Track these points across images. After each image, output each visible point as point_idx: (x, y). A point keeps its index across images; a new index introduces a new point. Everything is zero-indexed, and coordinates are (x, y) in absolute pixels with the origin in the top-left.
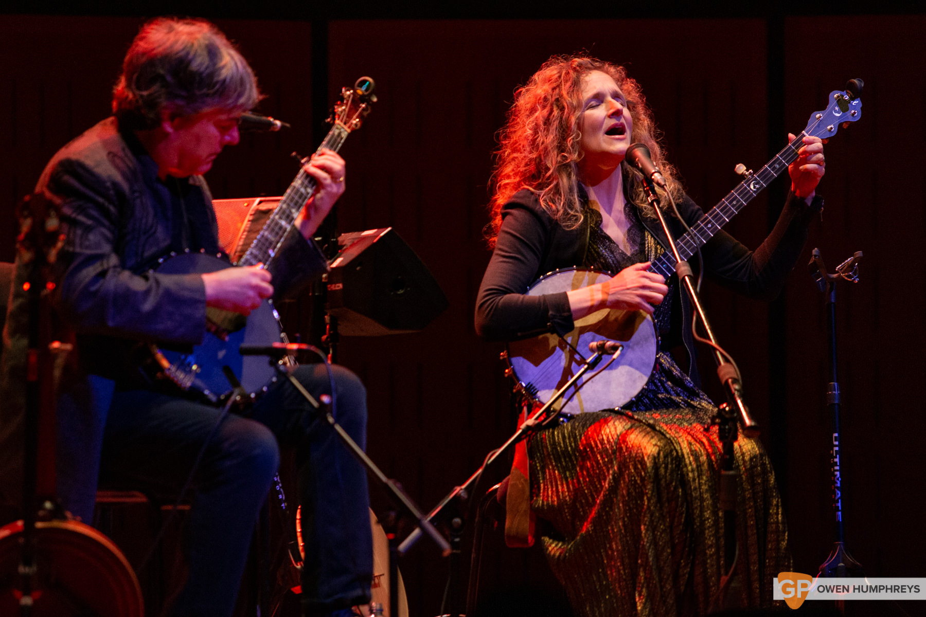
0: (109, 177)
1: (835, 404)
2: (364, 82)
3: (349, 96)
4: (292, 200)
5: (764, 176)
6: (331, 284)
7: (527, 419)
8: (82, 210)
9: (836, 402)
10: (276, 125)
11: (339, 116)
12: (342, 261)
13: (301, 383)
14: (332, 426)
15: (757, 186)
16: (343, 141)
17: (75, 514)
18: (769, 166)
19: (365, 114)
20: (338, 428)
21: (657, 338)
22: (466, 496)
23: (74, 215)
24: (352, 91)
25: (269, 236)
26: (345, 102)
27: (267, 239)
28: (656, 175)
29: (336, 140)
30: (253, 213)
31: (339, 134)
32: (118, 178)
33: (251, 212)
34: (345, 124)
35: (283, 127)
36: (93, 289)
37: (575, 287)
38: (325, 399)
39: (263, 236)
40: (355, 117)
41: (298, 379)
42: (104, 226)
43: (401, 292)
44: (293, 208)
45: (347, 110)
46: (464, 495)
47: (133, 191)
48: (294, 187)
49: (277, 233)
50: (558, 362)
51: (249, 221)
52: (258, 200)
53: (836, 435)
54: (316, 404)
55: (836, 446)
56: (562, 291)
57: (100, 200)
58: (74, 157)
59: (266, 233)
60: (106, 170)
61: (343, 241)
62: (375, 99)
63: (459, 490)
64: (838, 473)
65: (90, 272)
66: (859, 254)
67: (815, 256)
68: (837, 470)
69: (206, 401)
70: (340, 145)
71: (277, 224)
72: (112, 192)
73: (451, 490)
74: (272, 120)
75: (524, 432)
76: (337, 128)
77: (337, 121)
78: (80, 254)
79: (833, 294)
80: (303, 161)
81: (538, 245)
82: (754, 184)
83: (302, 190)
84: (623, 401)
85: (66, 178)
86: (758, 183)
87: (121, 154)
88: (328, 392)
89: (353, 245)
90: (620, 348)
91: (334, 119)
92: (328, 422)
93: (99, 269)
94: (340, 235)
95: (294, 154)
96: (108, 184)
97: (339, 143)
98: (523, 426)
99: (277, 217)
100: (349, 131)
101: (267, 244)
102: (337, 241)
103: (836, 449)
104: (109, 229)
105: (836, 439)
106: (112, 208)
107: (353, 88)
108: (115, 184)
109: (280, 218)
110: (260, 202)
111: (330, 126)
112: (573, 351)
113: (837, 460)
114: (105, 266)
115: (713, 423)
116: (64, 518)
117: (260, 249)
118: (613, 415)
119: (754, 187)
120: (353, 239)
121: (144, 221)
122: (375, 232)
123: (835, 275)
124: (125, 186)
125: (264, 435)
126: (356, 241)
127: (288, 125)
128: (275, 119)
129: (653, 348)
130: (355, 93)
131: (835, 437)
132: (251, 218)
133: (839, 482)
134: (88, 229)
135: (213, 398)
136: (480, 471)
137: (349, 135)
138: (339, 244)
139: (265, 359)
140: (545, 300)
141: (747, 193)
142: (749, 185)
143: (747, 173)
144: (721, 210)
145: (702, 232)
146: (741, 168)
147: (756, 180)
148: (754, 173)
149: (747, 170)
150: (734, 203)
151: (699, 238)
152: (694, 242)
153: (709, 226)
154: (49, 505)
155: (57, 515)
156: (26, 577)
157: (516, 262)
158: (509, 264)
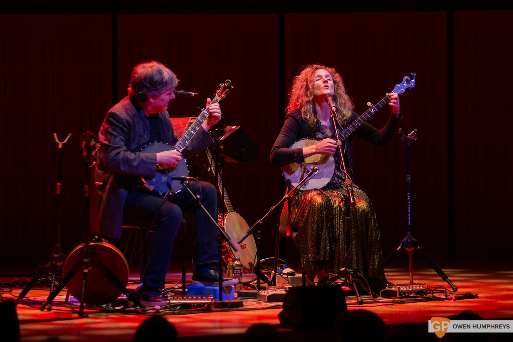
0: (125, 118)
2: (228, 81)
3: (222, 86)
4: (197, 123)
6: (220, 145)
8: (114, 130)
9: (409, 182)
10: (193, 94)
11: (217, 94)
12: (224, 138)
14: (200, 205)
21: (335, 165)
23: (111, 132)
25: (187, 137)
26: (221, 88)
31: (217, 100)
32: (128, 118)
33: (188, 123)
35: (195, 95)
36: (115, 158)
39: (185, 136)
40: (224, 94)
42: (122, 135)
43: (243, 149)
46: (261, 223)
47: (134, 122)
52: (191, 118)
54: (195, 198)
55: (409, 198)
56: (302, 147)
57: (121, 126)
58: (113, 111)
60: (123, 116)
61: (226, 129)
63: (260, 220)
64: (409, 208)
65: (114, 153)
66: (416, 130)
67: (400, 131)
71: (190, 132)
72: (126, 123)
73: (257, 221)
74: (191, 93)
75: (284, 200)
76: (216, 98)
79: (409, 143)
80: (202, 110)
81: (296, 131)
85: (111, 119)
87: (131, 109)
88: (199, 194)
89: (228, 132)
91: (215, 95)
94: (226, 127)
95: (199, 107)
96: (125, 120)
98: (284, 198)
99: (190, 130)
100: (221, 99)
102: (224, 129)
103: (409, 199)
104: (124, 137)
105: (409, 195)
107: (224, 83)
108: (127, 120)
113: (409, 203)
116: (102, 241)
117: (183, 141)
120: (229, 129)
121: (140, 132)
122: (235, 128)
123: (409, 137)
124: (131, 121)
127: (197, 94)
130: (224, 86)
132: (187, 125)
134: (116, 137)
136: (268, 214)
140: (294, 151)
141: (370, 113)
142: (371, 110)
143: (371, 106)
144: (361, 119)
145: (353, 126)
146: (369, 104)
147: (374, 108)
148: (374, 106)
149: (371, 105)
150: (366, 116)
151: (352, 129)
152: (351, 130)
153: (356, 124)
154: (96, 237)
155: (99, 240)
156: (86, 263)
157: (287, 137)
158: (285, 137)
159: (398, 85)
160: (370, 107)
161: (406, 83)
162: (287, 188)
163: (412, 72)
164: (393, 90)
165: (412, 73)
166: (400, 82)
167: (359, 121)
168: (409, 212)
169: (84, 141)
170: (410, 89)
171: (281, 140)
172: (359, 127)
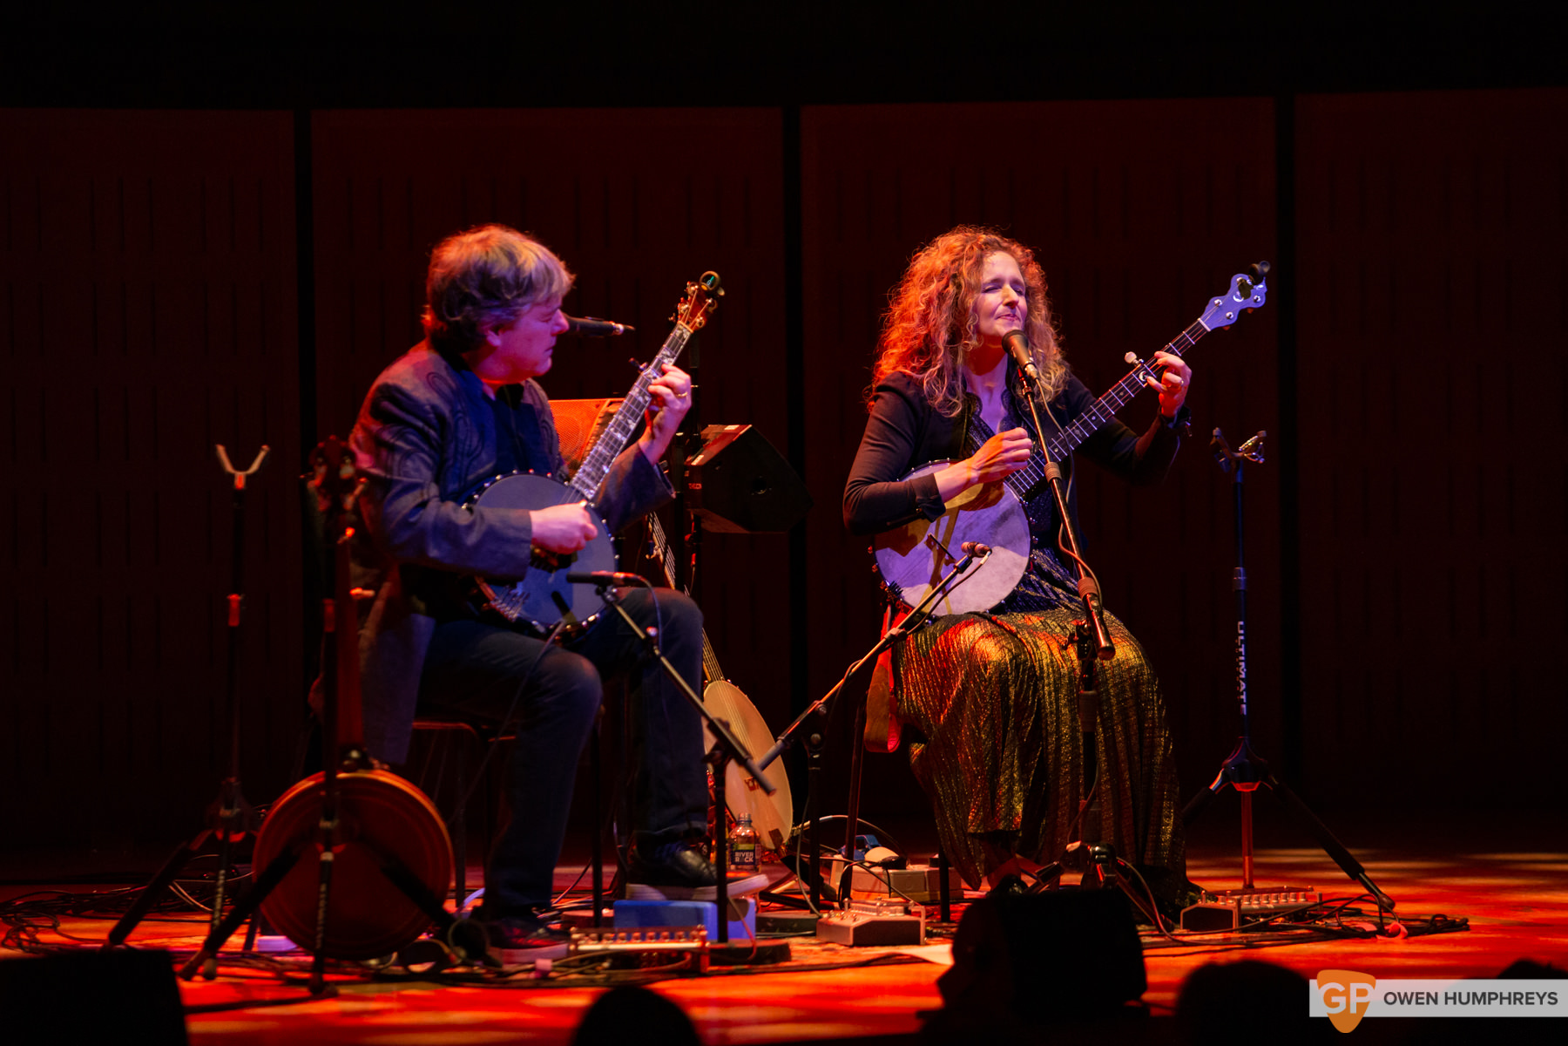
0: (428, 400)
1: (1240, 591)
2: (709, 276)
3: (694, 292)
4: (628, 411)
6: (692, 482)
7: (890, 629)
8: (401, 436)
9: (1241, 588)
10: (619, 329)
11: (682, 315)
12: (702, 460)
13: (628, 613)
14: (658, 658)
16: (684, 343)
17: (382, 762)
19: (711, 309)
20: (663, 660)
21: (1031, 535)
23: (392, 441)
24: (696, 287)
25: (604, 451)
26: (689, 298)
27: (601, 455)
28: (1029, 366)
29: (677, 342)
30: (602, 415)
31: (681, 335)
32: (437, 401)
33: (600, 414)
34: (688, 323)
35: (626, 331)
36: (412, 519)
38: (652, 631)
39: (596, 451)
40: (699, 314)
41: (624, 609)
42: (423, 451)
43: (762, 492)
44: (629, 418)
45: (690, 307)
46: (823, 710)
47: (454, 412)
48: (632, 396)
49: (612, 448)
50: (925, 560)
51: (598, 424)
52: (609, 400)
53: (1241, 623)
54: (642, 636)
55: (1241, 635)
57: (420, 424)
58: (390, 382)
59: (600, 448)
60: (423, 394)
61: (707, 435)
62: (722, 294)
63: (818, 704)
64: (1243, 664)
65: (409, 501)
66: (1263, 433)
67: (1216, 436)
68: (1242, 661)
69: (534, 633)
70: (682, 347)
71: (612, 437)
72: (432, 416)
74: (613, 324)
75: (887, 641)
76: (679, 329)
77: (680, 322)
78: (400, 481)
79: (1239, 473)
80: (642, 367)
81: (910, 433)
83: (641, 399)
84: (993, 603)
85: (386, 404)
87: (444, 373)
88: (655, 625)
89: (715, 442)
90: (988, 553)
91: (677, 319)
92: (654, 654)
93: (419, 500)
94: (705, 426)
95: (632, 360)
96: (428, 407)
97: (681, 344)
98: (887, 636)
99: (612, 430)
100: (692, 331)
101: (601, 460)
102: (700, 436)
103: (1242, 638)
104: (430, 456)
105: (1242, 628)
106: (432, 433)
107: (697, 283)
108: (434, 407)
109: (616, 431)
110: (611, 403)
111: (673, 325)
112: (942, 552)
113: (1242, 650)
114: (426, 497)
116: (370, 767)
117: (594, 466)
118: (981, 619)
120: (716, 433)
121: (468, 443)
122: (737, 428)
123: (1240, 454)
124: (446, 409)
125: (586, 667)
126: (718, 437)
127: (631, 328)
128: (616, 323)
130: (700, 289)
131: (1241, 626)
132: (600, 421)
133: (1243, 673)
134: (407, 455)
135: (541, 629)
136: (841, 682)
137: (692, 336)
138: (702, 437)
139: (592, 587)
140: (911, 486)
142: (1138, 376)
143: (1137, 362)
144: (1107, 402)
145: (1085, 425)
146: (1131, 357)
147: (1146, 369)
148: (1144, 363)
149: (1137, 359)
150: (1122, 394)
151: (1081, 431)
152: (1077, 435)
153: (1094, 418)
154: (355, 754)
155: (364, 763)
156: (328, 832)
157: (885, 450)
158: (879, 453)
159: (1216, 302)
160: (1132, 366)
161: (1238, 293)
162: (889, 608)
163: (1257, 263)
164: (1203, 316)
165: (1257, 266)
166: (1223, 290)
167: (1102, 410)
168: (1243, 676)
169: (320, 465)
170: (1250, 311)
171: (870, 463)
172: (1101, 426)
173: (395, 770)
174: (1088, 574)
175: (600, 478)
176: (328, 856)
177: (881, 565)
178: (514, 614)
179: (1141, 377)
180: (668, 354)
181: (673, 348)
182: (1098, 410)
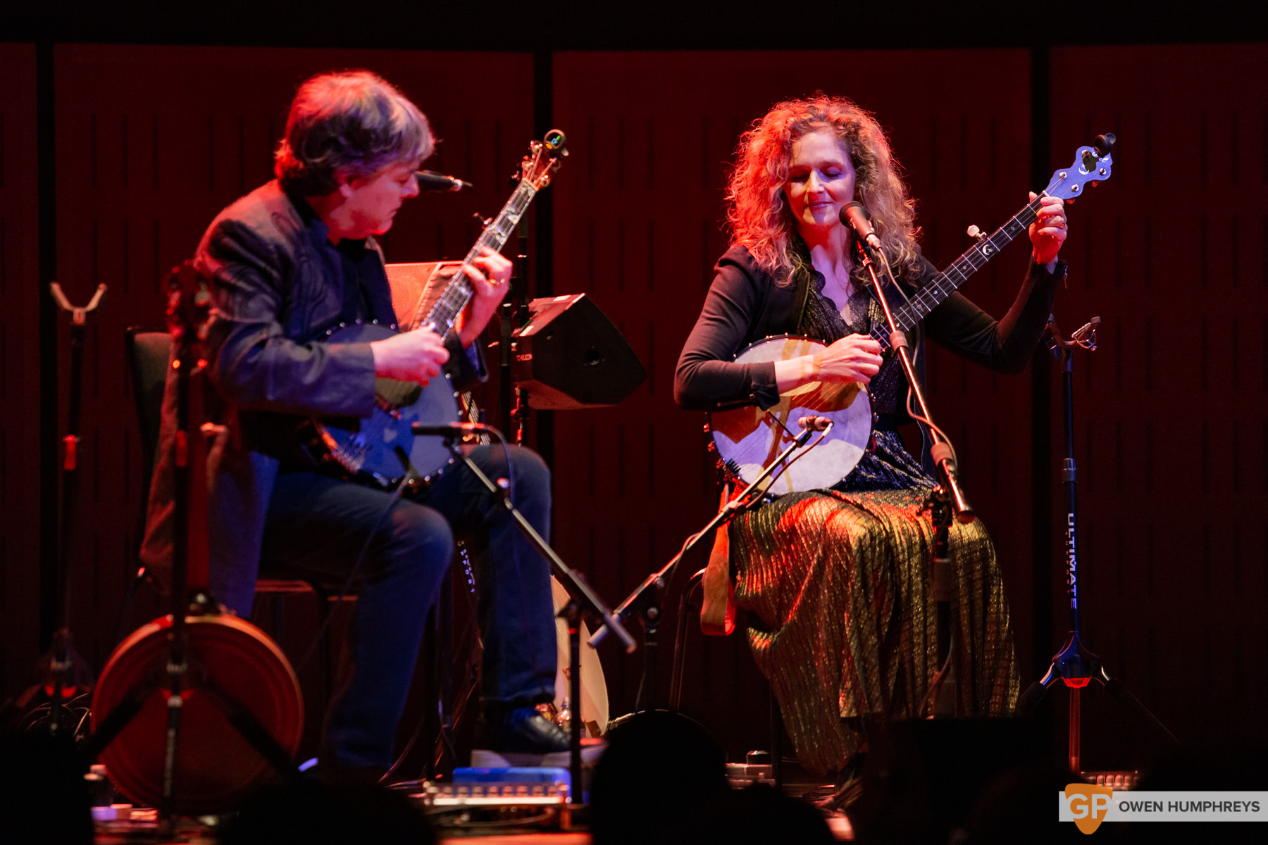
0: (272, 239)
1: (1070, 482)
2: (555, 135)
3: (538, 150)
5: (998, 239)
6: (521, 354)
7: (729, 500)
8: (241, 276)
9: (1072, 479)
10: (457, 184)
11: (527, 172)
12: (532, 329)
13: (478, 465)
14: (509, 512)
15: (990, 250)
16: (529, 200)
17: (230, 607)
18: (1004, 229)
19: (555, 169)
21: (872, 414)
22: (662, 585)
23: (233, 281)
24: (541, 145)
25: (448, 305)
26: (533, 156)
27: (445, 308)
28: (870, 236)
29: (522, 199)
30: (433, 278)
31: (526, 192)
32: (283, 241)
34: (533, 181)
35: (464, 187)
36: (251, 360)
37: (786, 356)
39: (441, 305)
40: (543, 173)
41: (475, 461)
42: (265, 292)
43: (595, 363)
45: (535, 165)
46: (660, 583)
49: (456, 302)
50: (763, 437)
51: (430, 287)
52: (440, 264)
53: (1071, 515)
54: (492, 488)
56: (771, 360)
57: (262, 264)
58: (234, 218)
59: (444, 302)
60: (268, 231)
61: (535, 308)
62: (566, 154)
63: (655, 577)
64: (1072, 559)
65: (250, 341)
66: (1096, 319)
68: (1072, 554)
69: (376, 485)
70: (527, 205)
71: (456, 291)
72: (275, 256)
73: (646, 577)
74: (452, 179)
75: (726, 515)
76: (524, 186)
77: (524, 179)
78: (237, 324)
79: (1069, 363)
80: (486, 222)
82: (987, 248)
85: (228, 241)
86: (991, 247)
87: (287, 215)
88: (505, 477)
89: (545, 311)
90: (831, 425)
91: (521, 176)
93: (259, 339)
94: (531, 301)
95: (476, 215)
96: (271, 247)
97: (526, 202)
98: (725, 509)
99: (456, 284)
100: (537, 189)
101: (445, 314)
102: (528, 307)
104: (273, 298)
105: (1071, 520)
106: (275, 273)
107: (542, 141)
108: (278, 247)
109: (460, 285)
110: (443, 267)
111: (516, 184)
112: (781, 428)
113: (1072, 542)
114: (265, 336)
115: (926, 507)
116: (217, 613)
117: (438, 319)
119: (987, 251)
120: (545, 305)
121: (312, 287)
122: (569, 298)
123: (1071, 343)
124: (289, 249)
126: (547, 307)
127: (469, 185)
128: (456, 178)
129: (868, 425)
130: (544, 148)
131: (1071, 518)
132: (432, 284)
133: (1074, 566)
134: (248, 296)
135: (384, 482)
136: (678, 557)
137: (537, 194)
138: (530, 310)
140: (748, 370)
141: (978, 258)
142: (981, 249)
143: (980, 236)
144: (950, 276)
145: (927, 299)
146: (974, 231)
147: (989, 243)
148: (988, 236)
149: (980, 232)
150: (964, 268)
151: (923, 306)
152: (919, 310)
153: (936, 292)
154: (201, 598)
155: (210, 608)
156: (175, 676)
157: (721, 325)
158: (713, 327)
159: (1061, 174)
160: (975, 239)
161: (1083, 166)
162: (727, 487)
163: (1104, 134)
164: (1048, 189)
165: (1104, 137)
166: (1068, 162)
167: (944, 283)
168: (1073, 569)
169: (174, 291)
170: (1094, 185)
171: (705, 337)
172: (945, 302)
173: (241, 616)
174: (942, 439)
175: (444, 332)
176: (175, 701)
177: (718, 444)
178: (356, 465)
179: (984, 251)
180: (513, 210)
181: (518, 204)
182: (940, 284)
